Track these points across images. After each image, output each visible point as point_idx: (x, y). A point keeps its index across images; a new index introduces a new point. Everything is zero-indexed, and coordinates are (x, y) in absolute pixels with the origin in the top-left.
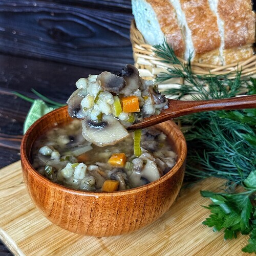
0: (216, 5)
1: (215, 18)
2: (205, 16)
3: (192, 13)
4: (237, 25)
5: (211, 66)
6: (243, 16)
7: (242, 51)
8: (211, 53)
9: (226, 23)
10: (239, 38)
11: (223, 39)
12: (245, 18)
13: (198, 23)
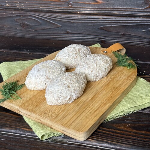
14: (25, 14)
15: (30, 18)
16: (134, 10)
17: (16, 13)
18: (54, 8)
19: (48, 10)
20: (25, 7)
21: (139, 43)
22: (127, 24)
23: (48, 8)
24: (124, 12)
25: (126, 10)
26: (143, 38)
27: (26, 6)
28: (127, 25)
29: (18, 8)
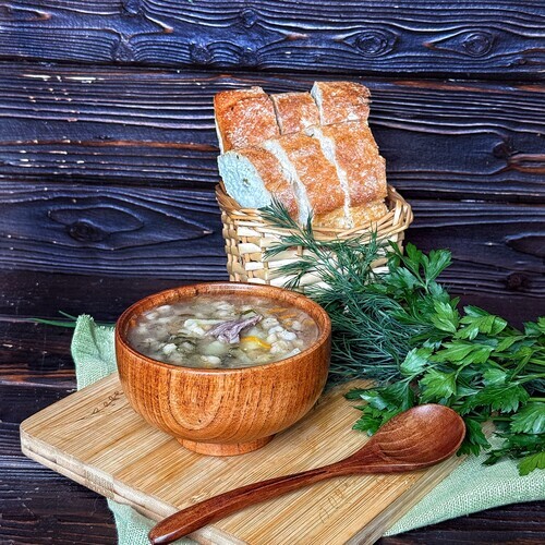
0: (333, 152)
1: (334, 168)
2: (321, 167)
3: (304, 164)
4: (363, 174)
5: (337, 230)
6: (369, 162)
7: (373, 209)
8: (335, 213)
9: (349, 172)
10: (367, 191)
11: (347, 194)
12: (371, 165)
13: (313, 176)
14: (85, 192)
15: (102, 206)
16: (461, 179)
17: (56, 189)
18: (191, 172)
19: (169, 177)
20: (86, 169)
21: (474, 286)
22: (437, 222)
23: (170, 174)
24: (427, 184)
25: (434, 178)
26: (488, 269)
27: (92, 166)
28: (435, 226)
29: (62, 172)
